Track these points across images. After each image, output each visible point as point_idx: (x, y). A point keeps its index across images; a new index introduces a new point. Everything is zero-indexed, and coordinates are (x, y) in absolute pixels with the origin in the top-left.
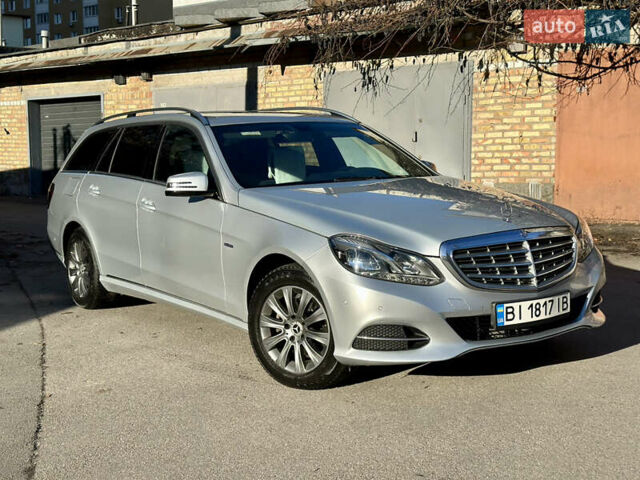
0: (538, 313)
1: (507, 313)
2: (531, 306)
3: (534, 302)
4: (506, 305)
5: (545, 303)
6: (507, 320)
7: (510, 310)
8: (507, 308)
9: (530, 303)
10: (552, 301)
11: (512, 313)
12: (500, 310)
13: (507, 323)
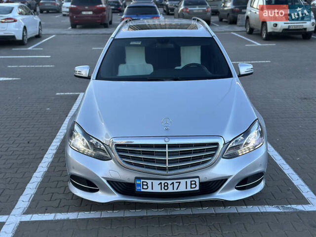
0: (166, 188)
1: (143, 185)
2: (161, 183)
3: (163, 182)
4: (142, 180)
5: (173, 183)
6: (143, 189)
7: (144, 183)
8: (143, 182)
9: (159, 182)
10: (180, 182)
11: (147, 185)
12: (138, 182)
13: (142, 190)
